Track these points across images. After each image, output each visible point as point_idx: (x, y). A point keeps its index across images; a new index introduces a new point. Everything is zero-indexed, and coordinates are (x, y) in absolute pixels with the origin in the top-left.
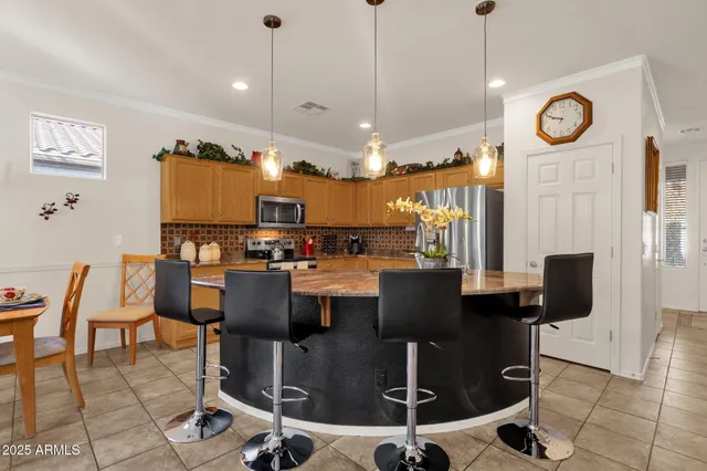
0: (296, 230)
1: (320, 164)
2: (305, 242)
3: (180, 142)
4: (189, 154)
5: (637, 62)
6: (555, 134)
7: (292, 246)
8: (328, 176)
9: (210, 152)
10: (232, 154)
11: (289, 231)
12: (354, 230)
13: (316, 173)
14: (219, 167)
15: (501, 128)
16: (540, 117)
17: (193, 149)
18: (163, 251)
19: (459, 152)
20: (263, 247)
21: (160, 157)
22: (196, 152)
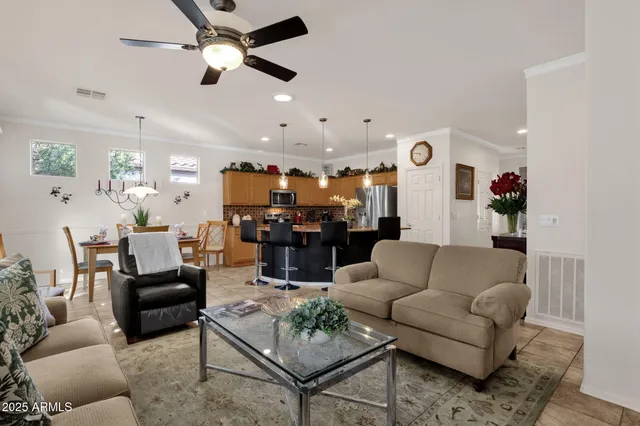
0: (292, 208)
1: (305, 170)
2: (296, 214)
3: (234, 164)
4: (237, 170)
5: (447, 131)
6: (418, 161)
7: (289, 217)
8: (309, 176)
9: (247, 167)
10: (257, 168)
11: (287, 208)
12: (326, 208)
13: (303, 175)
14: (252, 175)
15: (395, 153)
16: (412, 151)
17: (238, 166)
18: (224, 220)
19: (382, 164)
20: (273, 218)
21: (223, 172)
22: (240, 168)
